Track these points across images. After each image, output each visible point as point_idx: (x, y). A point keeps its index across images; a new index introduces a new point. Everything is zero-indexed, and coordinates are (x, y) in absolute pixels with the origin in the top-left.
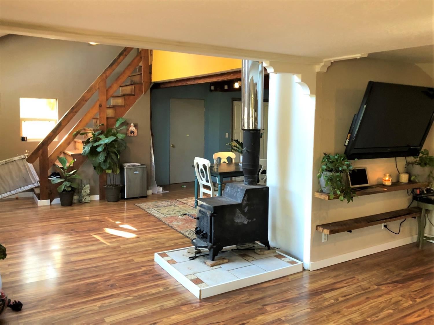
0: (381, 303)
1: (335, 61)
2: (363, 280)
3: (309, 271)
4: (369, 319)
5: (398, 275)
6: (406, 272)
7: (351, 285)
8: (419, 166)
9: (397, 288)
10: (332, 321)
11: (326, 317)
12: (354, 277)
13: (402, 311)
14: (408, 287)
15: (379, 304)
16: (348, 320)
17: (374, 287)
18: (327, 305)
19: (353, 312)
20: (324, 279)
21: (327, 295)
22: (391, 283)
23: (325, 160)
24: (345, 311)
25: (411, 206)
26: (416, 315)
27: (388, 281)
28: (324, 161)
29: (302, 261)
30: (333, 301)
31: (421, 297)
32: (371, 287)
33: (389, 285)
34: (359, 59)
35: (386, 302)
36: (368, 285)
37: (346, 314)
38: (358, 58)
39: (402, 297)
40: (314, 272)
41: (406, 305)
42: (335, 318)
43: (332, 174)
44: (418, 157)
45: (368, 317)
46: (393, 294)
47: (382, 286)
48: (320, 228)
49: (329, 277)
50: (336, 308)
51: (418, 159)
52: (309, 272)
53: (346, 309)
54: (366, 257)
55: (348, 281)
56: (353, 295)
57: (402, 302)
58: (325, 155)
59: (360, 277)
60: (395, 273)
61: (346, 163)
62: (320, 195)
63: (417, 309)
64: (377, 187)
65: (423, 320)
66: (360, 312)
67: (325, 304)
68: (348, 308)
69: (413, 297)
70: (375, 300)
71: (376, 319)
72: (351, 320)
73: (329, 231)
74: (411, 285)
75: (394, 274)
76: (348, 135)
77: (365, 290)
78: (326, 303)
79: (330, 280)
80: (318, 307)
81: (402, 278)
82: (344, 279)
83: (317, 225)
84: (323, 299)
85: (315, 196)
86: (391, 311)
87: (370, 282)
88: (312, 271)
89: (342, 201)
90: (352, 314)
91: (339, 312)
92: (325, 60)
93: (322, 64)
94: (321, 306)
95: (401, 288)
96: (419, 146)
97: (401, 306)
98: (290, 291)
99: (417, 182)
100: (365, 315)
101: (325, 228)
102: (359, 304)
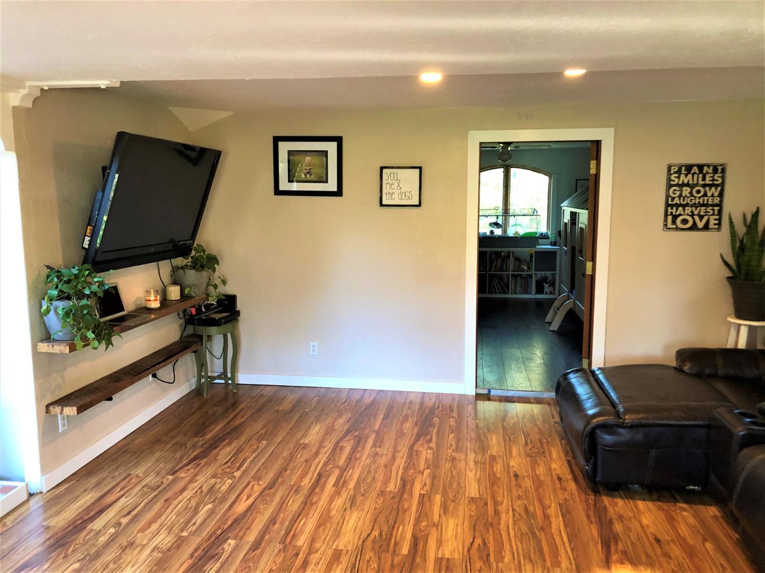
0: (189, 499)
1: (51, 88)
2: (146, 474)
3: (42, 494)
4: (185, 534)
5: (194, 446)
6: (201, 438)
7: (130, 489)
8: (194, 270)
9: (201, 468)
10: (127, 565)
11: (114, 563)
12: (130, 475)
13: (224, 499)
14: (215, 459)
15: (188, 502)
16: (152, 551)
17: (168, 479)
18: (106, 541)
19: (155, 533)
20: (77, 497)
21: (98, 524)
22: (190, 463)
23: (52, 280)
24: (141, 538)
25: (185, 335)
26: (245, 498)
27: (185, 461)
28: (50, 282)
29: (23, 480)
30: (112, 530)
31: (238, 469)
32: (164, 480)
33: (188, 467)
34: (104, 89)
35: (196, 495)
36: (157, 479)
37: (144, 542)
38: (103, 87)
39: (214, 478)
40: (52, 491)
41: (225, 488)
42: (130, 558)
43: (71, 304)
44: (190, 258)
45: (182, 531)
46: (201, 479)
47: (179, 472)
48: (54, 408)
49: (85, 491)
50: (124, 541)
51: (190, 260)
52: (42, 496)
53: (141, 534)
54: (133, 434)
55: (122, 484)
56: (142, 504)
57: (218, 486)
58: (49, 270)
59: (140, 471)
60: (189, 445)
61: (96, 280)
62: (51, 346)
63: (241, 487)
64: (141, 314)
65: (256, 499)
66: (166, 527)
67: (101, 542)
68: (143, 530)
69: (229, 472)
70: (180, 498)
71: (195, 527)
72: (158, 549)
73: (76, 408)
74: (217, 455)
75: (186, 447)
76: (87, 228)
77: (157, 489)
78: (103, 539)
79: (90, 495)
80: (92, 552)
81: (201, 450)
82: (113, 484)
83: (47, 403)
84: (93, 534)
85: (39, 351)
86: (210, 506)
87: (158, 474)
88: (48, 492)
89: (96, 348)
90: (154, 537)
91: (131, 544)
92: (28, 84)
93: (24, 92)
94: (96, 549)
95: (208, 464)
96: (190, 240)
97: (218, 492)
98: (19, 547)
99: (194, 296)
100: (176, 529)
101: (66, 406)
102: (158, 515)
